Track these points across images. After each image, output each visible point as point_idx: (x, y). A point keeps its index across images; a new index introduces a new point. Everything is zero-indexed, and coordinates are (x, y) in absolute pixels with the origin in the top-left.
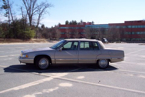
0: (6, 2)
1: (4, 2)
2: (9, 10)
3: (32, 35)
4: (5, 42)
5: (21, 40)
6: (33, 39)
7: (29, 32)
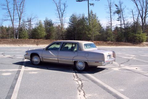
0: (118, 8)
1: (117, 8)
2: (121, 14)
3: (144, 38)
4: (114, 45)
5: (131, 44)
6: (145, 43)
7: (140, 35)
